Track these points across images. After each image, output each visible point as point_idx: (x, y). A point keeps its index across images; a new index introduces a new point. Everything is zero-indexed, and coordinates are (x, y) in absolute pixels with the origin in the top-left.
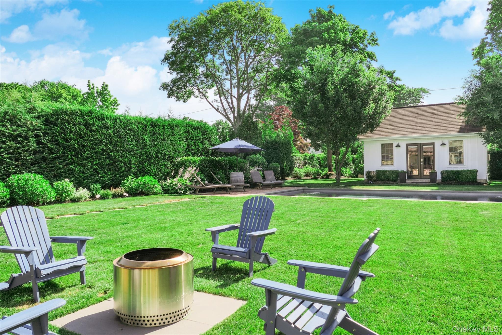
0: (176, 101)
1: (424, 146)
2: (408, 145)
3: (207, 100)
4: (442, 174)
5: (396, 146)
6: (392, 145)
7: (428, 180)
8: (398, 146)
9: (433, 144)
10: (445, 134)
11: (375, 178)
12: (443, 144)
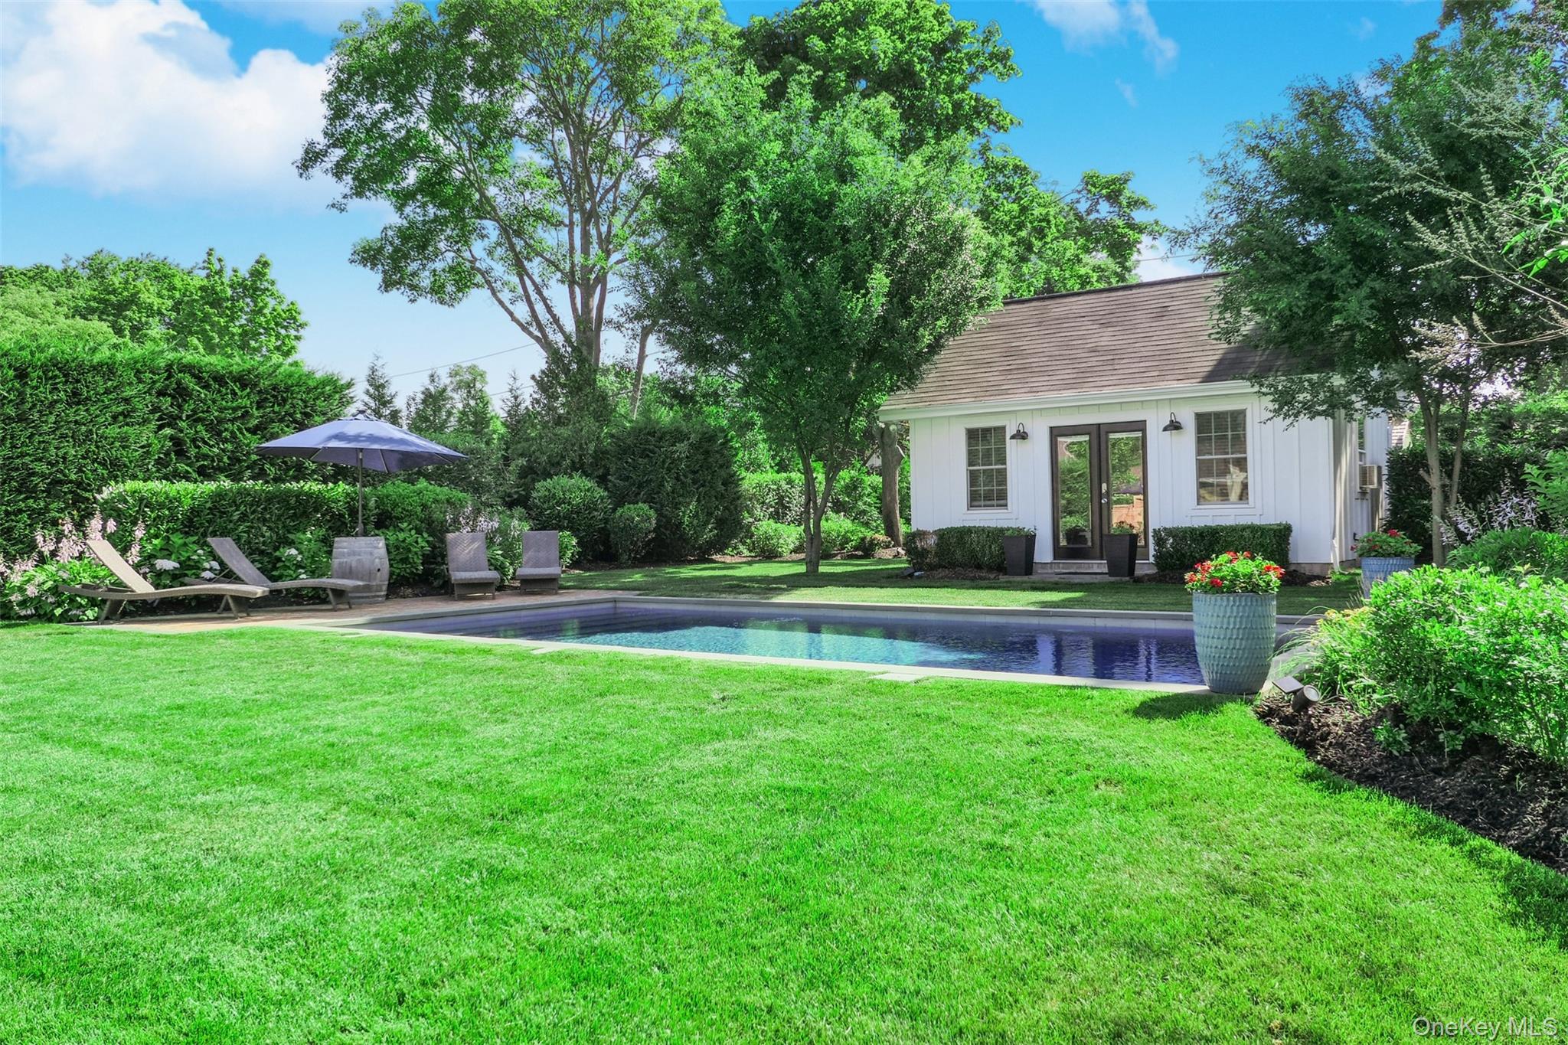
0: (412, 301)
1: (1112, 436)
2: (1056, 433)
3: (494, 293)
4: (1160, 542)
5: (1013, 437)
6: (1002, 430)
7: (1099, 566)
8: (1021, 436)
9: (1141, 426)
10: (1175, 384)
11: (930, 559)
12: (1175, 426)
